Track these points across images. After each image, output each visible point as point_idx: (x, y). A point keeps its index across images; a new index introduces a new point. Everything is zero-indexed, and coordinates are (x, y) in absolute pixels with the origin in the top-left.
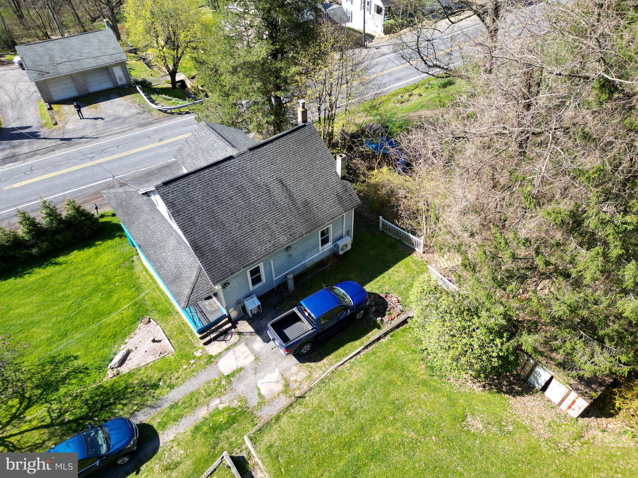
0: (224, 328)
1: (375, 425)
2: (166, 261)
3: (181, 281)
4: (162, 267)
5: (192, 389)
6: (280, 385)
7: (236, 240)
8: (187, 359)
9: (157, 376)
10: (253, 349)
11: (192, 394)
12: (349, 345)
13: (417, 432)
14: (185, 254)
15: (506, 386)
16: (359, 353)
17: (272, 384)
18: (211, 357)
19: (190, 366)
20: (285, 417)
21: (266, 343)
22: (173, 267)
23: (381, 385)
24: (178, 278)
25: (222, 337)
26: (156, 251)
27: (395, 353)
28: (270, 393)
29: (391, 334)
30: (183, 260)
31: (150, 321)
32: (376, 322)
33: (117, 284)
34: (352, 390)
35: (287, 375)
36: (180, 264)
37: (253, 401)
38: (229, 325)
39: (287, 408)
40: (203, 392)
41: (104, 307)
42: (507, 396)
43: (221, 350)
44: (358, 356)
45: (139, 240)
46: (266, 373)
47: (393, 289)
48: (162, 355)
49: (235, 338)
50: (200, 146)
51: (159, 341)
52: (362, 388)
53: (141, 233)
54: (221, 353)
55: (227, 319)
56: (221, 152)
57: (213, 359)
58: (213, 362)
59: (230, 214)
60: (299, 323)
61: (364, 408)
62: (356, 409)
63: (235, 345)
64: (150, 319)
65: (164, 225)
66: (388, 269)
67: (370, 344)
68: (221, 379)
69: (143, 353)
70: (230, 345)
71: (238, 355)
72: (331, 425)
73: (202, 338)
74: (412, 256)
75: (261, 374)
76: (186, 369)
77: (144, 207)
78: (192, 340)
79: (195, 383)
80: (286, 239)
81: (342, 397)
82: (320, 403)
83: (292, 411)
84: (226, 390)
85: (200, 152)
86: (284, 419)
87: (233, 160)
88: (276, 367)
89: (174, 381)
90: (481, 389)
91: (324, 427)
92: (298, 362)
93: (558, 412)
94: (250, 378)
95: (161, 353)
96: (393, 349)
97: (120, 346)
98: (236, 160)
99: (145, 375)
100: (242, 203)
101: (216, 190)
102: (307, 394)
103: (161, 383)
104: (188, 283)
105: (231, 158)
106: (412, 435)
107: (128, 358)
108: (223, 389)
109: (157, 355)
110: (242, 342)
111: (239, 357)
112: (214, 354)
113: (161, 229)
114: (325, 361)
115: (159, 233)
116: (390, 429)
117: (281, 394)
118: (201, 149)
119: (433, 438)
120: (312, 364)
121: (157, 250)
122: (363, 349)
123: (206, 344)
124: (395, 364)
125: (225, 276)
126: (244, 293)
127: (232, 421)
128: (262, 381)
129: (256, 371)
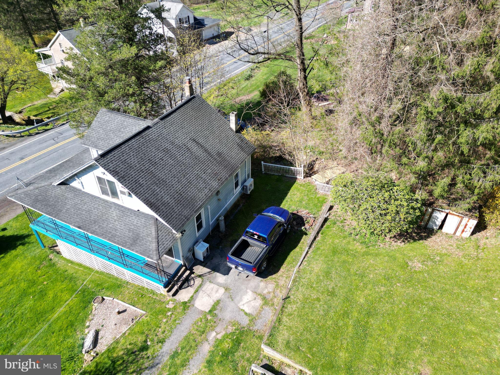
0: (185, 276)
1: (354, 293)
2: (116, 230)
3: (143, 240)
4: (114, 236)
5: (184, 334)
6: (258, 301)
7: (180, 192)
8: (163, 314)
9: (141, 338)
10: (219, 283)
11: (187, 338)
12: (292, 254)
13: (385, 285)
14: (133, 218)
15: (416, 236)
16: (307, 252)
17: (252, 302)
18: (185, 303)
19: (169, 318)
20: (285, 317)
21: (227, 276)
22: (127, 232)
23: (339, 266)
24: (138, 239)
25: (186, 285)
26: (100, 226)
27: (333, 243)
28: (254, 309)
29: (320, 233)
30: (135, 223)
31: (103, 299)
32: (302, 230)
33: (45, 283)
34: (321, 278)
35: (259, 291)
36: (133, 227)
37: (245, 321)
38: (188, 272)
39: (282, 310)
40: (196, 332)
41: (42, 306)
42: (421, 241)
43: (192, 294)
44: (308, 255)
45: (75, 223)
46: (241, 297)
47: (299, 206)
48: (135, 321)
49: (198, 281)
50: (108, 128)
51: (124, 311)
52: (327, 274)
53: (75, 216)
54: (192, 296)
55: (184, 268)
56: (134, 127)
57: (188, 304)
58: (189, 306)
59: (166, 172)
60: (250, 248)
61: (339, 285)
62: (333, 288)
63: (201, 286)
64: (102, 297)
65: (97, 202)
66: (287, 195)
67: (312, 244)
68: (205, 316)
69: (113, 327)
70: (196, 288)
71: (208, 292)
72: (323, 307)
73: (169, 291)
74: (296, 182)
75: (238, 298)
76: (167, 322)
77: (66, 195)
78: (157, 298)
79: (182, 329)
80: (217, 184)
81: (317, 285)
82: (304, 295)
83: (286, 310)
84: (215, 322)
85: (111, 133)
86: (285, 319)
87: (151, 129)
88: (247, 289)
89: (161, 336)
90: (403, 243)
91: (319, 311)
92: (262, 279)
93: (457, 238)
94: (231, 306)
95: (133, 320)
96: (329, 241)
97: (82, 332)
98: (153, 129)
99: (128, 343)
100: (172, 162)
101: (147, 154)
102: (290, 294)
103: (149, 343)
104: (150, 239)
105: (148, 128)
106: (383, 289)
107: (99, 337)
108: (212, 323)
109: (131, 323)
110: (206, 282)
111: (211, 293)
112: (186, 300)
113: (95, 206)
114: (282, 270)
115: (96, 210)
116: (367, 292)
117: (264, 307)
118: (111, 130)
119: (398, 284)
120: (274, 276)
121: (101, 224)
122: (309, 248)
123: (174, 295)
124: (338, 250)
125: (183, 223)
126: (192, 241)
127: (237, 342)
128: (242, 303)
129: (232, 298)
